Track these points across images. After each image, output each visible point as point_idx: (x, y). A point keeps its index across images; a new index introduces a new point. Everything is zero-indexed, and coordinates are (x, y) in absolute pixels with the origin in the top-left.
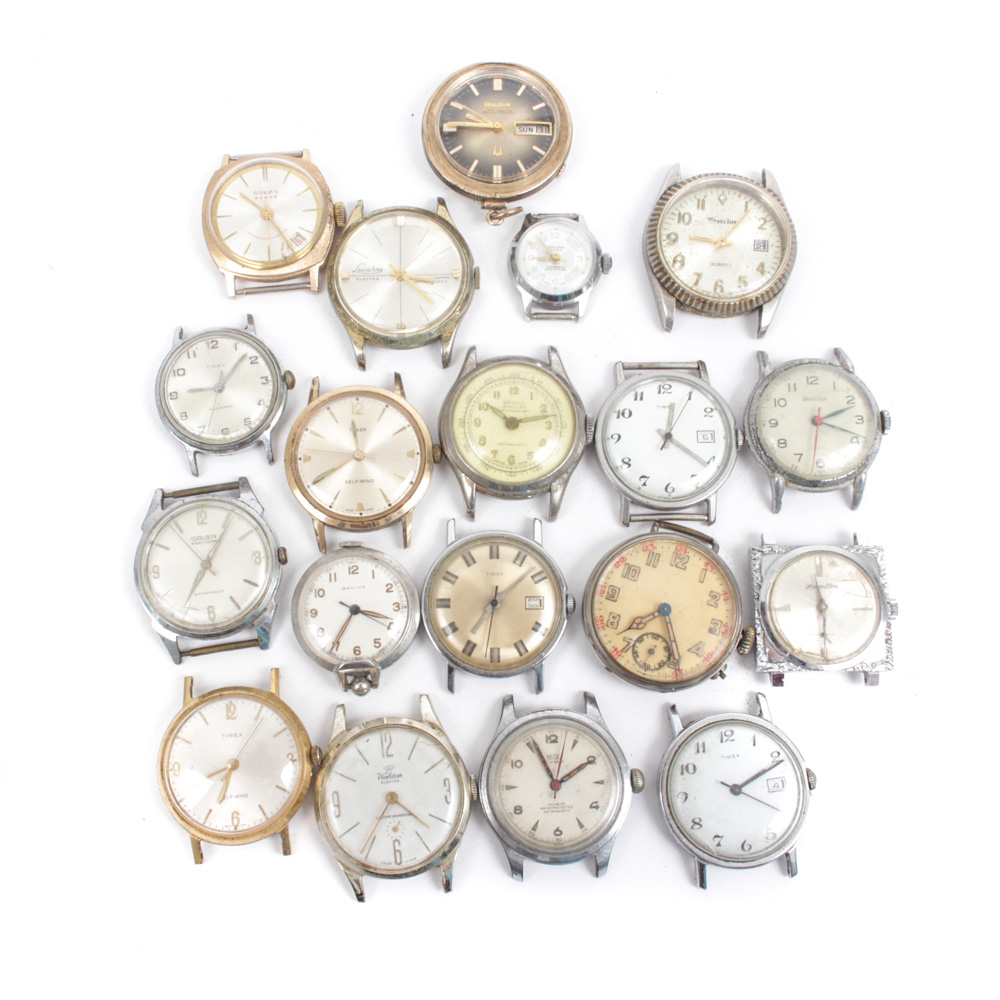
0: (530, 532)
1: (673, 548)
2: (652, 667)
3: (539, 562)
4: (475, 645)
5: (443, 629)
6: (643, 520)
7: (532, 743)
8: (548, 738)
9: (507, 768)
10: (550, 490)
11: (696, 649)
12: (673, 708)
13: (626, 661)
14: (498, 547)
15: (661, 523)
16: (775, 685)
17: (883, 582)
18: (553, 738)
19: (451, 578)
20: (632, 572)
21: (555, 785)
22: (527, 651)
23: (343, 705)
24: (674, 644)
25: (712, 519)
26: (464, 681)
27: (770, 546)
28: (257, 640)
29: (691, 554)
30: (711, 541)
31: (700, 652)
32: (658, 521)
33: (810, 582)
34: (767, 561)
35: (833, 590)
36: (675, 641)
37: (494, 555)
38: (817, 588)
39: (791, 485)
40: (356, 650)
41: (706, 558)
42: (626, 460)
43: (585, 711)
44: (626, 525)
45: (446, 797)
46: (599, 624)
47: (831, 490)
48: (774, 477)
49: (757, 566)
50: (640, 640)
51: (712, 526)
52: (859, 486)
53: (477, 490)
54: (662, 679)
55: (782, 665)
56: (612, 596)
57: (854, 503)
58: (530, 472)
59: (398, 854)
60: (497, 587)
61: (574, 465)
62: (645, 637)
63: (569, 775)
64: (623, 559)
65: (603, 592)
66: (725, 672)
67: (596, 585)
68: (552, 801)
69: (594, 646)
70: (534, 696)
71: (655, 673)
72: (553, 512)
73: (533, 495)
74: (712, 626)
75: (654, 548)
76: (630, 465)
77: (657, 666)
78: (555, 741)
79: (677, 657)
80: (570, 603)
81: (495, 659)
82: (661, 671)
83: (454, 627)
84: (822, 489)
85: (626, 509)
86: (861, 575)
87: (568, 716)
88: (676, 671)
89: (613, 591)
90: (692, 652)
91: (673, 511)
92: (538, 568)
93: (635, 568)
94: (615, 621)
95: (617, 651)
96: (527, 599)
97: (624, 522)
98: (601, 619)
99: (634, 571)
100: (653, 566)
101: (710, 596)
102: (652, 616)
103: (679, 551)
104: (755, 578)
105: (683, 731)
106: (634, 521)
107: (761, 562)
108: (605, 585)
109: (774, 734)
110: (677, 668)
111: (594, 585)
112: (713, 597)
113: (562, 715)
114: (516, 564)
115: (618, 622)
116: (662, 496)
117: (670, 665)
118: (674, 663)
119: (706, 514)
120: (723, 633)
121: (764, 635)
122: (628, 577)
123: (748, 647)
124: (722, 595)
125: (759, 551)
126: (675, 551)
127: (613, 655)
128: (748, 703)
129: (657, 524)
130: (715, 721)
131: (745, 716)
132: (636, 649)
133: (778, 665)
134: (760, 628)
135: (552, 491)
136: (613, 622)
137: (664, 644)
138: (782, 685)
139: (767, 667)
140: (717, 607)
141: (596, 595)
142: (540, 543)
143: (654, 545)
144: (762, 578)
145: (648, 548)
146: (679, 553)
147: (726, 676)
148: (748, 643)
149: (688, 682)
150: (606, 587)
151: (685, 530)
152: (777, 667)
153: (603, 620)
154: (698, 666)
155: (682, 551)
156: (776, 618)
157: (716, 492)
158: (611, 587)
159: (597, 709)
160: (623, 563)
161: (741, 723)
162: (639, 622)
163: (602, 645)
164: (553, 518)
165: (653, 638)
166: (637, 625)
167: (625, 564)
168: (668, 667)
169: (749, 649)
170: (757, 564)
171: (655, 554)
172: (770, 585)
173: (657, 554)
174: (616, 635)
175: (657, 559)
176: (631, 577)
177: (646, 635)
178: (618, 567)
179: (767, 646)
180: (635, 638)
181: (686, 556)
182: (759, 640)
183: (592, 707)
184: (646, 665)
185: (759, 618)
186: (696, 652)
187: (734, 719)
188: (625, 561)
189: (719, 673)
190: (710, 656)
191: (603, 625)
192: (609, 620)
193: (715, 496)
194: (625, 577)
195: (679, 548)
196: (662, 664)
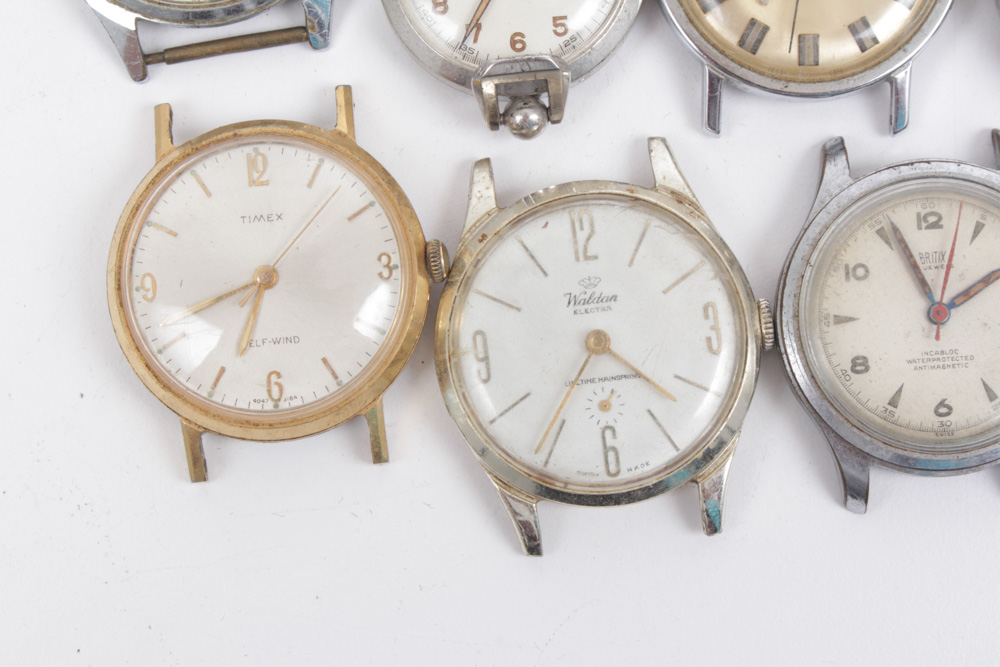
4: (766, 29)
7: (888, 228)
8: (921, 219)
9: (836, 281)
18: (932, 219)
21: (937, 315)
22: (875, 41)
23: (487, 160)
26: (741, 111)
28: (304, 28)
40: (517, 41)
45: (709, 340)
59: (611, 456)
63: (967, 294)
68: (933, 346)
78: (936, 225)
81: (810, 59)
87: (964, 173)
113: (950, 171)
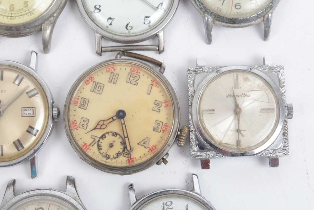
0: (28, 62)
1: (128, 69)
2: (112, 157)
3: (32, 83)
6: (111, 51)
10: (41, 30)
11: (144, 143)
12: (131, 186)
13: (93, 152)
14: (2, 72)
15: (124, 53)
16: (203, 168)
17: (283, 92)
18: (40, 209)
20: (98, 88)
24: (127, 139)
25: (162, 49)
27: (201, 67)
29: (141, 74)
30: (159, 65)
31: (146, 145)
32: (122, 51)
33: (229, 92)
34: (198, 78)
35: (246, 98)
36: (128, 137)
37: (0, 78)
38: (234, 97)
39: (217, 22)
41: (152, 76)
42: (98, 7)
43: (64, 190)
46: (72, 126)
47: (246, 26)
48: (204, 17)
49: (192, 82)
50: (103, 137)
51: (162, 55)
52: (267, 22)
54: (119, 165)
55: (208, 153)
56: (84, 104)
57: (265, 35)
58: (25, 16)
61: (58, 11)
62: (107, 135)
64: (92, 78)
65: (77, 103)
66: (167, 159)
69: (70, 142)
70: (31, 180)
71: (114, 161)
72: (46, 47)
73: (30, 33)
74: (156, 126)
75: (115, 70)
76: (100, 10)
77: (115, 156)
79: (129, 148)
80: (55, 112)
82: (117, 159)
84: (240, 25)
85: (100, 43)
86: (267, 88)
87: (51, 193)
88: (129, 159)
89: (84, 102)
90: (141, 145)
91: (133, 43)
92: (32, 87)
93: (100, 85)
94: (85, 123)
95: (86, 145)
96: (23, 109)
97: (98, 52)
98: (75, 122)
99: (100, 87)
100: (114, 83)
101: (154, 104)
102: (111, 120)
103: (133, 72)
104: (190, 91)
105: (136, 202)
106: (105, 52)
107: (194, 79)
108: (78, 97)
109: (202, 203)
110: (130, 157)
111: (70, 98)
112: (157, 104)
113: (47, 193)
114: (16, 84)
115: (87, 124)
116: (124, 32)
117: (125, 155)
118: (127, 153)
119: (158, 45)
120: (163, 131)
121: (195, 132)
122: (96, 92)
123: (183, 140)
124: (163, 103)
125: (193, 71)
126: (130, 71)
127: (83, 149)
128: (187, 182)
129: (121, 53)
130: (160, 195)
131: (181, 191)
132: (100, 143)
133: (205, 154)
134: (192, 126)
135: (43, 30)
136: (83, 125)
137: (121, 140)
138: (209, 168)
139: (197, 155)
140: (159, 112)
141: (71, 104)
142: (34, 68)
143: (115, 68)
144: (194, 90)
145: (110, 70)
146: (132, 73)
147: (168, 162)
148: (183, 138)
149: (138, 167)
150: (78, 99)
151: (142, 57)
152: (204, 154)
153: (76, 123)
154: (145, 155)
155: (135, 71)
156: (203, 119)
157: (163, 29)
158: (83, 99)
159: (74, 188)
160: (91, 81)
161: (177, 196)
162: (102, 124)
163: (75, 141)
164: (46, 51)
165: (113, 135)
166: (100, 126)
167: (93, 82)
168: (123, 156)
169: (184, 142)
170: (192, 81)
171: (115, 74)
172: (200, 95)
173: (116, 74)
174: (86, 133)
175: (116, 78)
176: (97, 91)
177: (107, 133)
178: (88, 84)
179: (198, 139)
180: (100, 136)
181: (137, 75)
182: (191, 136)
183: (71, 187)
184: (108, 155)
185: (192, 120)
186: (144, 145)
187: (174, 193)
188: (93, 79)
189: (162, 160)
190: (154, 148)
191: (76, 127)
192: (80, 123)
193: (163, 32)
194: (93, 92)
195: (132, 69)
196: (119, 154)
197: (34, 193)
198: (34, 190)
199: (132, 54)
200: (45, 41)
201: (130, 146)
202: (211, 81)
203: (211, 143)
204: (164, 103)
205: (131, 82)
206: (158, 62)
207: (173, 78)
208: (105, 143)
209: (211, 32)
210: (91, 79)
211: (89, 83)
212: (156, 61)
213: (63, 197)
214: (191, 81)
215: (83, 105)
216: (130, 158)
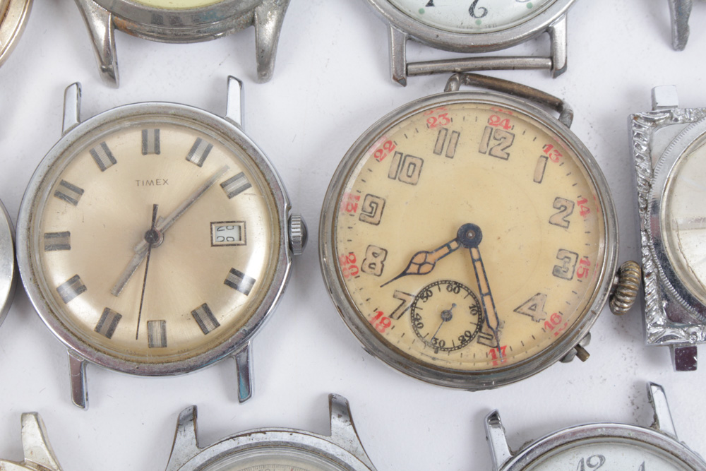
0: (220, 104)
1: (483, 119)
2: (449, 345)
3: (236, 157)
5: (58, 290)
6: (432, 73)
10: (252, 22)
11: (530, 308)
12: (494, 417)
13: (400, 334)
14: (157, 132)
15: (465, 76)
16: (680, 367)
19: (69, 193)
20: (408, 168)
22: (217, 325)
24: (487, 299)
25: (561, 65)
27: (667, 110)
29: (518, 129)
30: (558, 106)
31: (537, 314)
32: (460, 73)
34: (661, 137)
36: (489, 293)
37: (151, 147)
41: (545, 135)
43: (326, 431)
44: (400, 81)
46: (345, 268)
49: (645, 148)
50: (425, 294)
51: (560, 79)
53: (115, 26)
54: (468, 366)
55: (693, 330)
56: (374, 211)
60: (155, 207)
62: (434, 289)
64: (390, 145)
65: (355, 208)
66: (586, 348)
67: (340, 194)
69: (340, 310)
70: (237, 405)
71: (455, 355)
72: (264, 65)
73: (224, 30)
74: (560, 263)
75: (449, 121)
77: (458, 343)
79: (493, 323)
80: (296, 231)
81: (158, 341)
82: (464, 351)
83: (77, 285)
85: (400, 52)
87: (295, 441)
88: (492, 351)
89: (373, 205)
90: (523, 313)
91: (487, 51)
92: (234, 169)
93: (414, 160)
94: (378, 261)
95: (382, 316)
96: (213, 226)
97: (397, 77)
98: (352, 258)
99: (412, 166)
100: (447, 156)
101: (554, 207)
102: (446, 250)
103: (496, 125)
104: (639, 171)
105: (511, 460)
106: (415, 74)
107: (651, 140)
108: (358, 194)
109: (680, 459)
110: (496, 344)
111: (336, 195)
112: (559, 208)
113: (283, 440)
114: (192, 162)
115: (382, 262)
116: (466, 24)
117: (482, 340)
118: (488, 335)
119: (549, 55)
120: (580, 276)
121: (658, 276)
122: (401, 179)
123: (628, 299)
124: (576, 205)
125: (647, 120)
126: (487, 125)
127: (374, 326)
128: (633, 404)
129: (458, 78)
130: (571, 439)
131: (627, 429)
132: (417, 311)
133: (685, 332)
134: (650, 263)
135: (257, 22)
136: (374, 264)
137: (470, 301)
138: (694, 369)
139: (664, 335)
140: (567, 227)
141: (340, 213)
142: (238, 121)
143: (449, 116)
144: (653, 170)
145: (437, 122)
146: (494, 128)
147: (589, 355)
148: (629, 292)
149: (517, 369)
150: (358, 198)
151: (509, 87)
152: (683, 334)
153: (354, 261)
154: (534, 338)
155: (500, 124)
156: (679, 244)
157: (565, 12)
158: (369, 197)
159: (351, 426)
160: (390, 150)
161: (619, 442)
162: (422, 261)
163: (353, 307)
164: (265, 75)
165: (450, 289)
166: (418, 266)
167: (393, 152)
168: (478, 342)
169: (631, 304)
170: (644, 145)
171: (450, 132)
172: (668, 181)
173: (454, 132)
174: (381, 286)
175: (454, 141)
176: (406, 177)
177: (435, 285)
178: (381, 159)
179: (664, 295)
180: (415, 292)
181: (508, 134)
182: (648, 286)
183: (343, 424)
184: (438, 341)
185: (649, 246)
186: (530, 312)
187: (607, 434)
188: (394, 147)
189: (575, 351)
190: (557, 320)
191: (355, 270)
192: (365, 259)
193: (564, 20)
194: (395, 178)
195: (495, 119)
196: (467, 339)
197: (251, 442)
198: (250, 434)
199: (484, 80)
200: (263, 51)
201: (497, 318)
202: (695, 146)
203: (700, 304)
204: (579, 203)
205: (492, 153)
206: (551, 98)
207: (590, 138)
208: (428, 310)
209: (688, 18)
210: (387, 145)
211: (383, 158)
212: (546, 97)
213: (323, 449)
214: (642, 147)
215: (371, 213)
216: (498, 347)
